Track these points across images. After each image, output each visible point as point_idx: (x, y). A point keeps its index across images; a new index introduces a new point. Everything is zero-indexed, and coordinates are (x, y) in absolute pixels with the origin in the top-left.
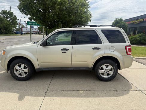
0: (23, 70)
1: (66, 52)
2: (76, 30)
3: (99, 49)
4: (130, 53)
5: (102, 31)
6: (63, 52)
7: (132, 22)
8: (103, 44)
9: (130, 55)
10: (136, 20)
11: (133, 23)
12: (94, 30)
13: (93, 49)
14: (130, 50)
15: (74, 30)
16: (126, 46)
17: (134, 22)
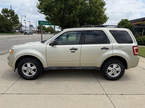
0: (31, 69)
1: (75, 52)
2: (84, 30)
3: (107, 49)
4: (137, 53)
5: (110, 31)
6: (72, 52)
7: (138, 23)
8: (111, 44)
9: (137, 55)
10: (143, 21)
11: (139, 25)
12: (103, 30)
13: (102, 49)
14: (137, 50)
15: (83, 30)
16: (133, 47)
17: (140, 23)
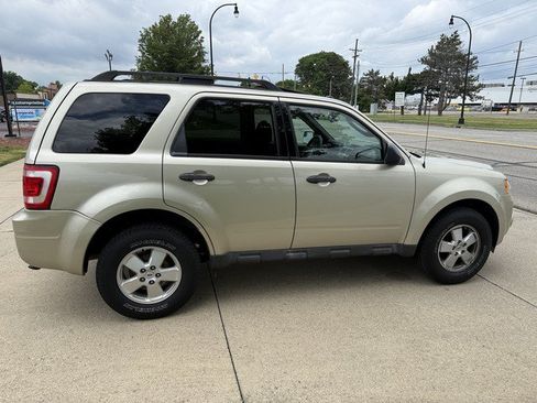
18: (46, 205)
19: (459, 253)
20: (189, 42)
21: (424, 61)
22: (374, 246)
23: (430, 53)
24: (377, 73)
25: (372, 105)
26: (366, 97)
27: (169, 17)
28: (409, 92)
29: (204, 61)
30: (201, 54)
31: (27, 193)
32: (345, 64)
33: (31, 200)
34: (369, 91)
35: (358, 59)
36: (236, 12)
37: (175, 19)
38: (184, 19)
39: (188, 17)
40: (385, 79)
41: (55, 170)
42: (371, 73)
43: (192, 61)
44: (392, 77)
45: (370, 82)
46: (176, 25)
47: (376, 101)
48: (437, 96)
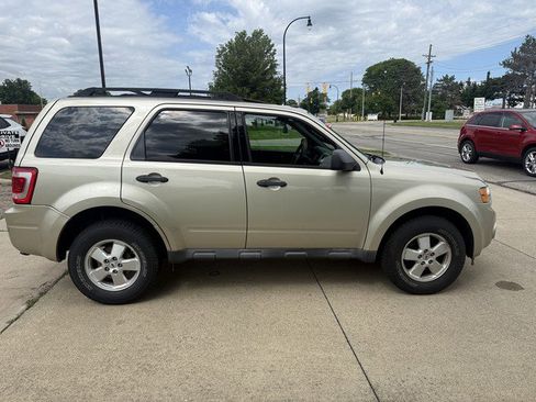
18: (28, 201)
19: (427, 262)
20: (262, 55)
21: (506, 64)
22: (331, 250)
23: (514, 55)
24: (453, 78)
25: (447, 112)
26: (440, 103)
27: (244, 33)
28: (489, 97)
29: (276, 73)
30: (274, 66)
31: (15, 191)
32: (417, 71)
33: (16, 196)
34: (443, 98)
35: (431, 65)
36: (310, 24)
37: (249, 34)
38: (257, 34)
39: (261, 31)
40: (462, 84)
41: (34, 171)
42: (446, 79)
43: (265, 73)
44: (469, 83)
45: (444, 88)
46: (250, 40)
47: (451, 107)
48: (521, 100)
